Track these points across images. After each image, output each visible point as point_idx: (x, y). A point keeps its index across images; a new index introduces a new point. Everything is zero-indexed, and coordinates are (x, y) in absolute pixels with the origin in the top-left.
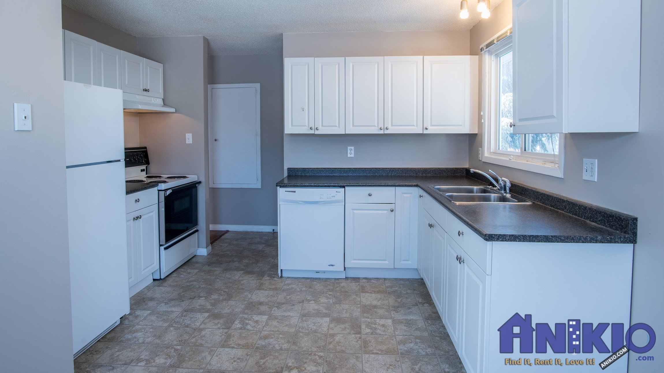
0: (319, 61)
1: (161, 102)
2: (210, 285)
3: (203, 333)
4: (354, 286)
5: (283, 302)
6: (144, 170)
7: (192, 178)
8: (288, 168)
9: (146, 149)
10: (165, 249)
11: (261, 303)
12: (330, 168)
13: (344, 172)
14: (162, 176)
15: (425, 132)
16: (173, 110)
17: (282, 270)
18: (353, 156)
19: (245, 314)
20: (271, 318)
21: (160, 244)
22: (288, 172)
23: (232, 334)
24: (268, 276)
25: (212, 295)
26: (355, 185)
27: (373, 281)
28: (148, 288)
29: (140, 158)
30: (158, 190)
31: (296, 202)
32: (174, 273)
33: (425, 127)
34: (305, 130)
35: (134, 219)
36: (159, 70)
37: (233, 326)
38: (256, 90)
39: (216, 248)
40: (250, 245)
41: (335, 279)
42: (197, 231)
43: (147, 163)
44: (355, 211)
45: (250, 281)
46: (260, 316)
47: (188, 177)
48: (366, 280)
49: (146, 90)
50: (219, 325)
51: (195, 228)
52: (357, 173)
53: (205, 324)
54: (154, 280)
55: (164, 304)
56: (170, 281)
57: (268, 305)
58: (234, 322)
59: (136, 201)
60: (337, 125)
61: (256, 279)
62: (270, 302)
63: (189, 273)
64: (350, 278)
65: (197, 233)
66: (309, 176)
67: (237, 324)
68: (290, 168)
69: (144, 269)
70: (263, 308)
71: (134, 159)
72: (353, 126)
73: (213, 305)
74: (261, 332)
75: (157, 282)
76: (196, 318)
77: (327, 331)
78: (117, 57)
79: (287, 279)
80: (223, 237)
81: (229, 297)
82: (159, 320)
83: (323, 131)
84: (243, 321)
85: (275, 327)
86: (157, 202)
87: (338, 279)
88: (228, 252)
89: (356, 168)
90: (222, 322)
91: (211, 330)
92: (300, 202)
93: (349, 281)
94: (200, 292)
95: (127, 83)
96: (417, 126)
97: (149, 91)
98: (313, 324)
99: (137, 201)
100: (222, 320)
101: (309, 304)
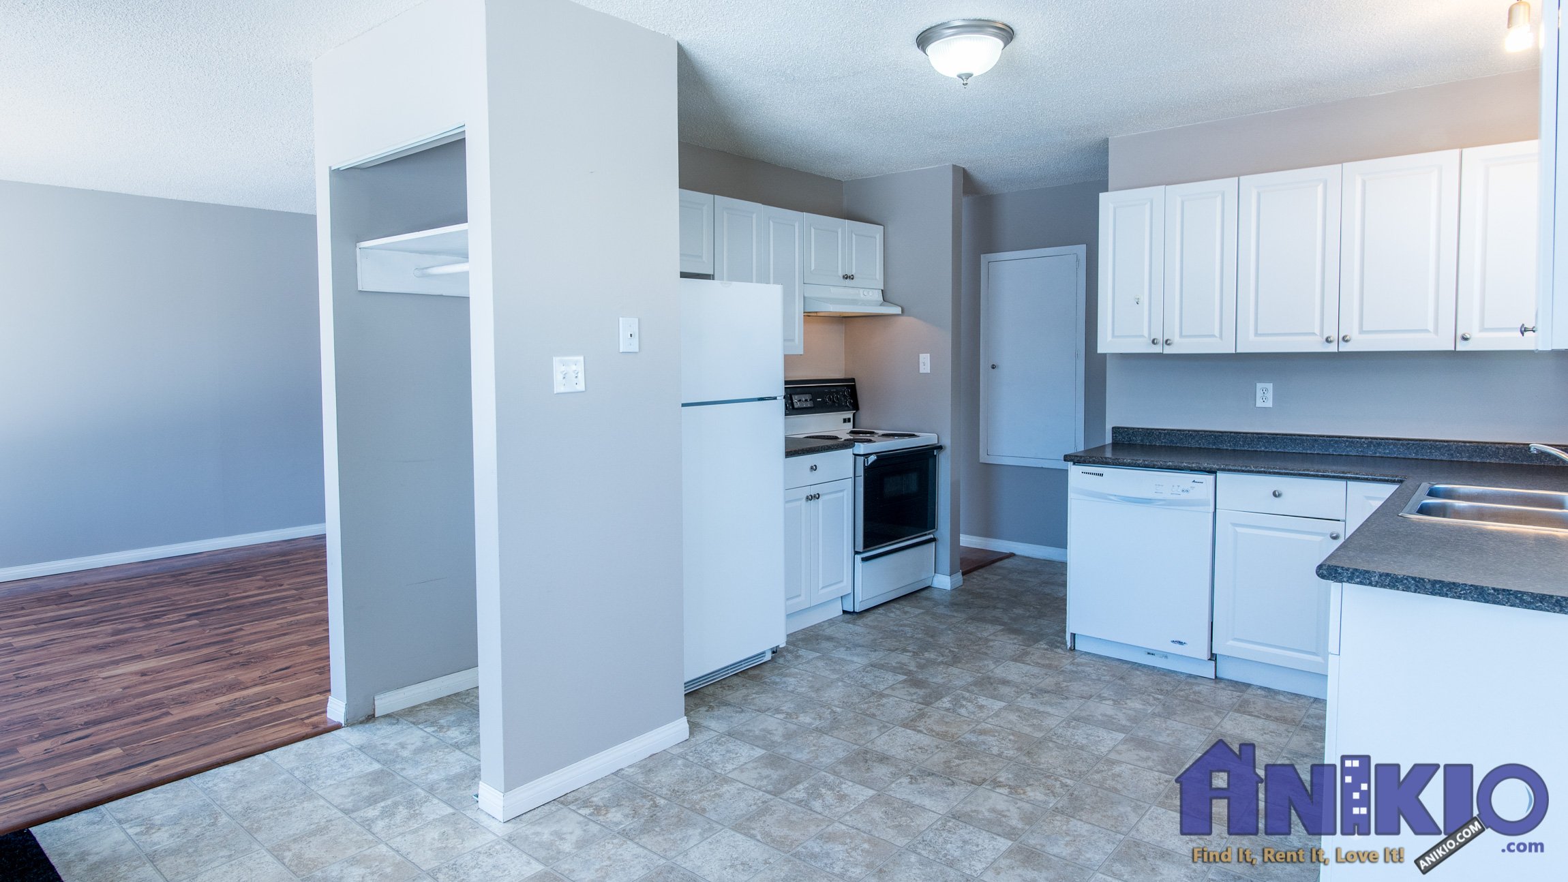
0: (1177, 192)
1: (878, 296)
2: (932, 636)
3: (884, 701)
4: (1226, 696)
5: (1049, 689)
6: (849, 420)
7: (926, 439)
8: (1113, 428)
9: (854, 382)
10: (864, 560)
11: (1005, 682)
12: (1210, 432)
13: (1244, 442)
14: (875, 431)
15: (1462, 347)
16: (898, 310)
17: (1073, 636)
18: (1269, 404)
19: (968, 691)
20: (1011, 707)
21: (856, 550)
22: (1113, 436)
23: (929, 714)
24: (1047, 644)
25: (926, 651)
26: (1240, 468)
27: (1281, 698)
28: (831, 622)
29: (843, 399)
30: (854, 454)
31: (1104, 497)
32: (880, 609)
33: (1459, 334)
34: (1142, 346)
35: (807, 498)
36: (875, 238)
37: (937, 703)
38: (1078, 260)
39: (974, 580)
40: (1043, 585)
41: (1190, 676)
42: (934, 540)
43: (855, 406)
44: (1239, 529)
45: (1007, 644)
46: (991, 700)
47: (919, 436)
48: (1263, 693)
49: (846, 277)
50: (915, 697)
51: (929, 534)
52: (1278, 446)
53: (893, 690)
54: (845, 612)
55: (845, 649)
56: (869, 619)
57: (1017, 687)
58: (942, 698)
59: (812, 468)
60: (1217, 333)
61: (1021, 643)
62: (1025, 684)
63: (906, 613)
64: (1228, 680)
65: (934, 544)
66: (1161, 447)
67: (946, 702)
68: (1119, 428)
69: (823, 588)
70: (1004, 690)
71: (830, 399)
72: (1256, 334)
73: (921, 667)
74: (978, 723)
75: (848, 616)
76: (884, 678)
77: (1105, 753)
78: (797, 225)
79: (1082, 654)
80: (998, 564)
81: (955, 660)
82: (827, 668)
83: (1181, 346)
84: (957, 702)
85: (1010, 722)
86: (852, 475)
87: (1196, 677)
88: (992, 591)
89: (1277, 434)
90: (921, 693)
91: (898, 699)
92: (1112, 498)
93: (1222, 685)
94: (909, 644)
95: (813, 268)
96: (1436, 331)
97: (853, 279)
98: (1085, 736)
99: (814, 468)
100: (923, 690)
101: (1099, 704)
